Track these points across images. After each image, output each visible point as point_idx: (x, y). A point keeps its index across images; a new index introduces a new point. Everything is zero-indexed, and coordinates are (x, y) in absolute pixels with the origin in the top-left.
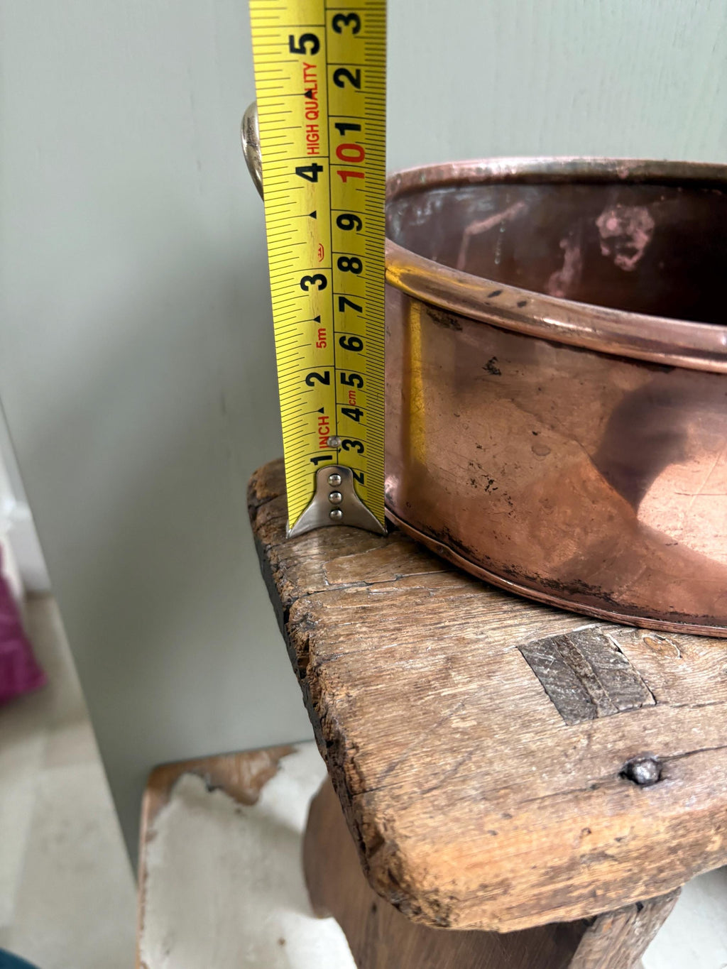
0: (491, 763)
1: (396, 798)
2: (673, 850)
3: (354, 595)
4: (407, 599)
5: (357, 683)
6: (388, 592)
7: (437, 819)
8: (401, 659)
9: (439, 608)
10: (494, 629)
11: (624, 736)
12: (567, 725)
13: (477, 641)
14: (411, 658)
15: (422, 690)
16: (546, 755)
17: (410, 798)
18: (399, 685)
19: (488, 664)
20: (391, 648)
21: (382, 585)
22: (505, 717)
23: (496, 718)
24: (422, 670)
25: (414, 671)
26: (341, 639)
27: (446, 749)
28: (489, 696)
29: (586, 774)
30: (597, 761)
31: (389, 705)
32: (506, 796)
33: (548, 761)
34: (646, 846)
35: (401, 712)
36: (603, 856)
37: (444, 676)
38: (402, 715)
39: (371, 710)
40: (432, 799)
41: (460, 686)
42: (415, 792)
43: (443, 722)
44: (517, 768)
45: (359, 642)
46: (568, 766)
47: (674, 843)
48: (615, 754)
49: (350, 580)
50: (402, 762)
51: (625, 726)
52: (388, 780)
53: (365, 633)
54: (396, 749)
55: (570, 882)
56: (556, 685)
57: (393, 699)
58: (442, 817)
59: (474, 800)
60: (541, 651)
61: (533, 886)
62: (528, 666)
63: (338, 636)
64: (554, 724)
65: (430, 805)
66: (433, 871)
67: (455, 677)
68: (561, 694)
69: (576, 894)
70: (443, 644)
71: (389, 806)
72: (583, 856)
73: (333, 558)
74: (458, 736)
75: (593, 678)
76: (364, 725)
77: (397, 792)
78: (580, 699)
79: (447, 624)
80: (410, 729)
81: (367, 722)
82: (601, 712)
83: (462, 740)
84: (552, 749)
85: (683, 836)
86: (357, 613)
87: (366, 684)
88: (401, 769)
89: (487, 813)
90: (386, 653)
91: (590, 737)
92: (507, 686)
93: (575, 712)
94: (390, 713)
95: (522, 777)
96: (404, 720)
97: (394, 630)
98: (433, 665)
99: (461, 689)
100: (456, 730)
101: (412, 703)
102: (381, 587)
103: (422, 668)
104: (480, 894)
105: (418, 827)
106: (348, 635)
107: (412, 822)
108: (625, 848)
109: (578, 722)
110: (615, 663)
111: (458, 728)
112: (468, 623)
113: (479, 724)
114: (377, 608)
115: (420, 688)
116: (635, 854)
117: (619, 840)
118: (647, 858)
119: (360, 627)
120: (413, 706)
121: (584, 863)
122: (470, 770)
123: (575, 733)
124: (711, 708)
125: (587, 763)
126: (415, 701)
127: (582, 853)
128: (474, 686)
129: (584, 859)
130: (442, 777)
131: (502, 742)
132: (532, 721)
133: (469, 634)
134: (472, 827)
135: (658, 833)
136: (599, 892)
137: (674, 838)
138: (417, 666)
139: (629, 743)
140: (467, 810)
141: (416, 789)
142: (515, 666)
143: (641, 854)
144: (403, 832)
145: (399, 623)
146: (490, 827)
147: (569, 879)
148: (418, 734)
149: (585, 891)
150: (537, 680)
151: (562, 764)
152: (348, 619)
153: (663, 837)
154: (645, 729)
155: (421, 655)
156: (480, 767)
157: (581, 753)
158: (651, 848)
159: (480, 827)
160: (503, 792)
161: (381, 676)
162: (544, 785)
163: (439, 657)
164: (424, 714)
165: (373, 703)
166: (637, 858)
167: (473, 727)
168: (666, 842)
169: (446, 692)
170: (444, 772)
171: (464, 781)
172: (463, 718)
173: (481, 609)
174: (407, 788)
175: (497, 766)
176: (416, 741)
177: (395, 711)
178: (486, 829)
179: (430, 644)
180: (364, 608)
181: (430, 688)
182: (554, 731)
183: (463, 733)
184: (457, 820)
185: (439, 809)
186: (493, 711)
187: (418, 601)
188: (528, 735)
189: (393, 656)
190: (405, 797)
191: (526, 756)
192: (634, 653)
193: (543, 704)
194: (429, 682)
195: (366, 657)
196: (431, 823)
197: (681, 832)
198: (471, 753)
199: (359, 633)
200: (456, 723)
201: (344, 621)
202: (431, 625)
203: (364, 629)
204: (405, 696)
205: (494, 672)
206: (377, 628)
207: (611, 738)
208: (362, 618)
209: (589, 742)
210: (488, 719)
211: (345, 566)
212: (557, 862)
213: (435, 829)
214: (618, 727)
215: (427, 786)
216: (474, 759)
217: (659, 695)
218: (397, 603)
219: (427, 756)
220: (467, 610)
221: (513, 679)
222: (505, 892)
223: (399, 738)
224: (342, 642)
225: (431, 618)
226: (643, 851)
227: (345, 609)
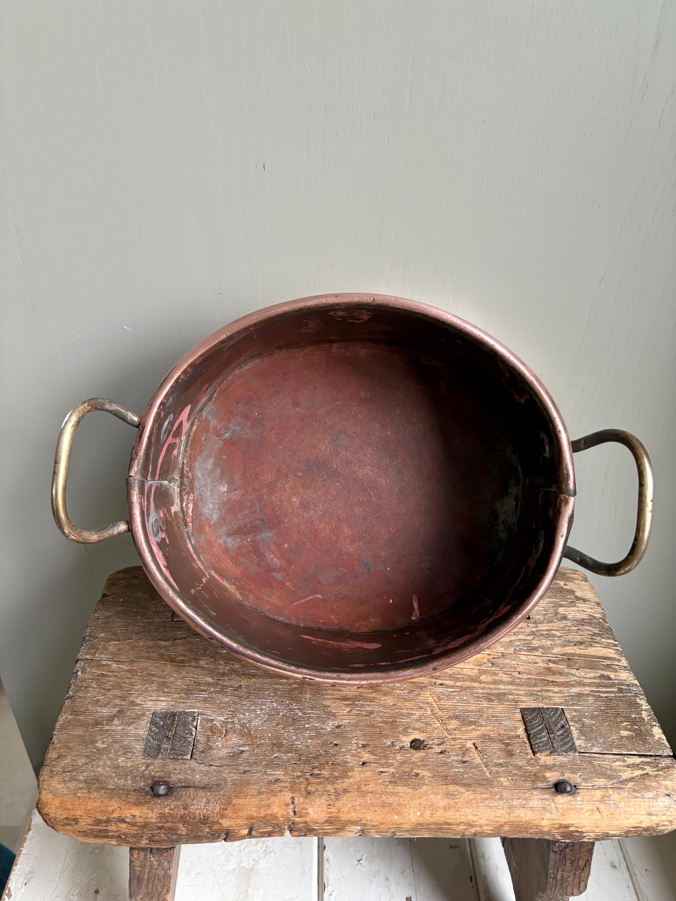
0: (99, 767)
1: (52, 771)
2: (160, 828)
3: (104, 665)
4: (125, 674)
5: (74, 713)
6: (120, 668)
7: (61, 785)
8: (99, 706)
9: (136, 682)
10: (151, 700)
11: (163, 770)
12: (142, 758)
13: (140, 704)
14: (104, 706)
15: (97, 724)
16: (123, 770)
17: (56, 773)
18: (90, 719)
19: (135, 718)
20: (99, 699)
21: (120, 663)
22: (120, 747)
23: (116, 746)
24: (104, 714)
25: (100, 714)
26: (82, 688)
27: (85, 755)
28: (122, 735)
29: (134, 783)
30: (143, 779)
31: (78, 728)
32: (94, 784)
33: (122, 773)
34: (145, 822)
35: (81, 733)
36: (124, 821)
37: (110, 719)
38: (80, 734)
39: (70, 728)
40: (64, 776)
41: (114, 726)
42: (60, 771)
43: (94, 742)
44: (107, 772)
45: (88, 692)
46: (129, 777)
47: (160, 825)
48: (153, 777)
49: (107, 656)
50: (64, 756)
51: (167, 766)
52: (54, 763)
53: (94, 688)
54: (66, 750)
55: (107, 828)
56: (152, 738)
57: (82, 726)
58: (63, 785)
59: (80, 781)
60: (160, 718)
61: (89, 825)
62: (149, 724)
63: (82, 687)
64: (137, 756)
65: (62, 778)
66: (49, 806)
67: (116, 722)
68: (151, 742)
69: (110, 834)
70: (123, 703)
71: (47, 774)
72: (114, 818)
73: (108, 642)
74: (94, 750)
75: (170, 739)
76: (62, 734)
77: (53, 769)
78: (157, 747)
79: (133, 692)
80: (79, 742)
81: (65, 733)
82: (160, 756)
83: (95, 753)
84: (128, 767)
85: (165, 823)
86: (98, 676)
87: (77, 715)
88: (62, 759)
89: (82, 788)
90: (95, 701)
91: (148, 766)
92: (133, 732)
93: (149, 753)
94: (77, 732)
95: (106, 777)
96: (80, 736)
97: (107, 690)
98: (111, 712)
99: (114, 728)
100: (96, 748)
101: (88, 730)
102: (118, 664)
103: (105, 713)
104: (66, 821)
105: (52, 787)
106: (86, 687)
107: (51, 784)
108: (135, 821)
109: (148, 758)
110: (187, 734)
111: (97, 747)
112: (143, 694)
113: (107, 747)
114: (108, 675)
115: (97, 723)
116: (139, 824)
117: (133, 816)
118: (145, 828)
119: (94, 684)
120: (88, 731)
121: (114, 821)
122: (88, 768)
123: (143, 763)
124: (215, 768)
125: (138, 778)
126: (90, 729)
127: (114, 817)
128: (120, 728)
129: (114, 820)
130: (75, 767)
131: (110, 759)
132: (129, 752)
133: (138, 701)
134: (72, 793)
135: (152, 818)
136: (123, 837)
137: (160, 822)
138: (104, 711)
139: (162, 774)
140: (74, 785)
141: (61, 770)
142: (143, 723)
143: (143, 825)
144: (45, 787)
145: (112, 686)
146: (79, 795)
147: (106, 826)
148: (79, 745)
149: (116, 834)
150: (147, 732)
151: (127, 775)
152: (92, 678)
153: (153, 820)
154: (175, 769)
155: (109, 706)
156: (93, 767)
157: (138, 773)
158: (148, 824)
159: (75, 795)
160: (94, 781)
161: (85, 712)
162: (113, 783)
163: (116, 709)
164: (89, 736)
165: (73, 725)
166: (140, 826)
167: (104, 748)
168: (155, 823)
169: (107, 728)
170: (77, 766)
171: (81, 772)
172: (103, 742)
173: (154, 688)
174: (58, 769)
175: (100, 769)
176: (77, 748)
177: (79, 731)
178: (78, 795)
179: (117, 701)
180: (103, 674)
181: (101, 723)
182: (135, 760)
183: (98, 750)
184: (68, 788)
185: (64, 782)
186: (118, 742)
187: (130, 676)
188: (123, 758)
189: (97, 704)
190: (55, 773)
191: (115, 768)
192: (202, 730)
193: (140, 745)
194: (103, 720)
195: (86, 701)
196: (58, 786)
197: (163, 821)
198: (94, 760)
199: (91, 687)
200: (99, 745)
201: (89, 679)
202: (125, 691)
203: (95, 686)
204: (88, 725)
205: (133, 723)
206: (101, 686)
207: (156, 770)
208: (98, 679)
209: (146, 769)
210: (113, 746)
211: (111, 648)
212: (101, 818)
213: (58, 789)
214: (164, 765)
215: (66, 770)
216: (93, 763)
217: (195, 755)
218: (119, 675)
219: (76, 756)
220: (148, 687)
221: (138, 729)
222: (76, 824)
223: (71, 745)
224: (82, 690)
225: (128, 687)
226: (143, 824)
227: (94, 673)
